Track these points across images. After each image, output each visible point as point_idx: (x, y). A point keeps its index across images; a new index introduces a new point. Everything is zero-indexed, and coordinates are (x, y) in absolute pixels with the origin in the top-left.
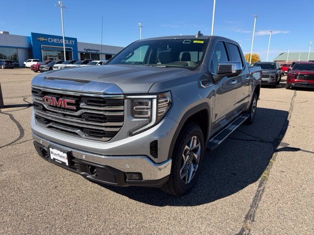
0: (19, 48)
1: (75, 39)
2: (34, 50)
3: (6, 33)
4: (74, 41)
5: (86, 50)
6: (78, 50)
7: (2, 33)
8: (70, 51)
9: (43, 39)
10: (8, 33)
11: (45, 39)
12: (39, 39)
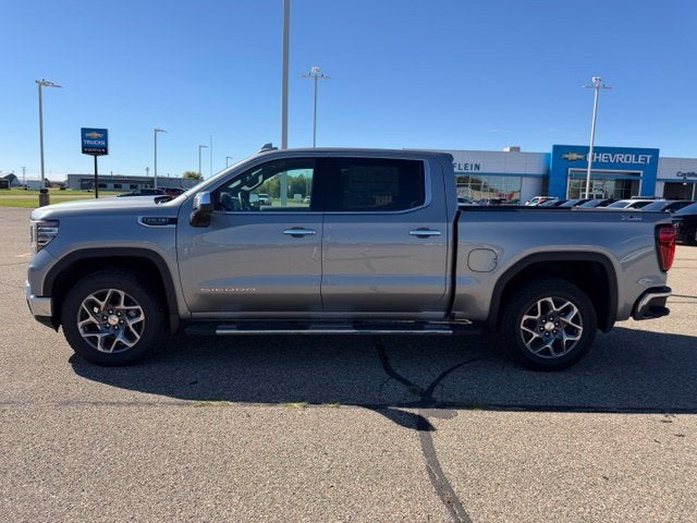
0: (526, 175)
1: (655, 152)
2: (551, 180)
3: (515, 149)
4: (649, 157)
5: (684, 175)
6: (658, 177)
7: (507, 150)
8: (635, 178)
9: (575, 156)
10: (518, 149)
11: (579, 157)
12: (567, 156)
